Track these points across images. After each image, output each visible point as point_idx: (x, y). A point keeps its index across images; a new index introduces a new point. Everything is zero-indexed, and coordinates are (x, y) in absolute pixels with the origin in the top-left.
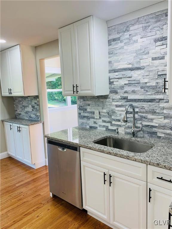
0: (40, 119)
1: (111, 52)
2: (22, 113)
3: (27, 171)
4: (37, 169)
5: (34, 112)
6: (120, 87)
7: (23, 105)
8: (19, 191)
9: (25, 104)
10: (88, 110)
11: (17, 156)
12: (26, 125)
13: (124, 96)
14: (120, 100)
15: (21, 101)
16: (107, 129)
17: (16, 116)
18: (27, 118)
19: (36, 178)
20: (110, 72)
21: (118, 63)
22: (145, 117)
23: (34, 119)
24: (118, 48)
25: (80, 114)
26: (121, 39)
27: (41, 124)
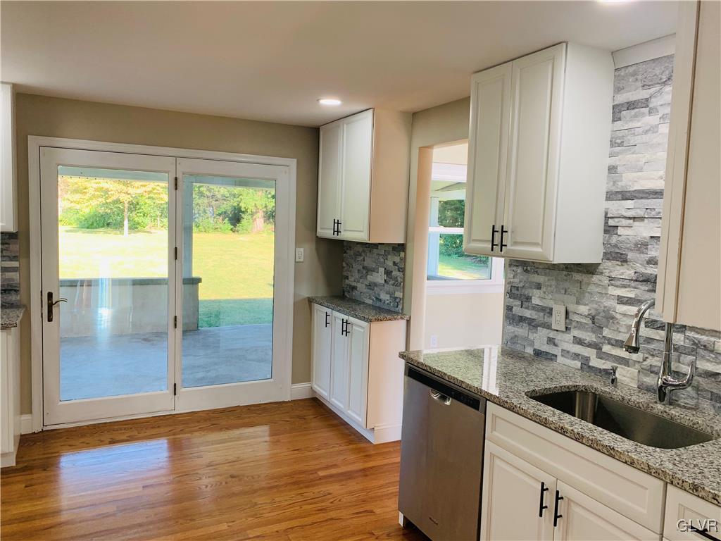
0: (402, 309)
1: (619, 141)
2: (359, 285)
3: (350, 444)
4: (376, 445)
5: (389, 287)
6: (636, 244)
7: (365, 264)
8: (323, 489)
9: (369, 262)
10: (536, 301)
11: (334, 400)
12: (364, 319)
13: (646, 272)
14: (633, 284)
15: (360, 255)
16: (586, 366)
17: (344, 292)
18: (370, 302)
19: (372, 468)
20: (610, 196)
21: (635, 174)
22: (708, 345)
23: (386, 307)
24: (640, 130)
25: (509, 308)
26: (654, 103)
27: (403, 323)
